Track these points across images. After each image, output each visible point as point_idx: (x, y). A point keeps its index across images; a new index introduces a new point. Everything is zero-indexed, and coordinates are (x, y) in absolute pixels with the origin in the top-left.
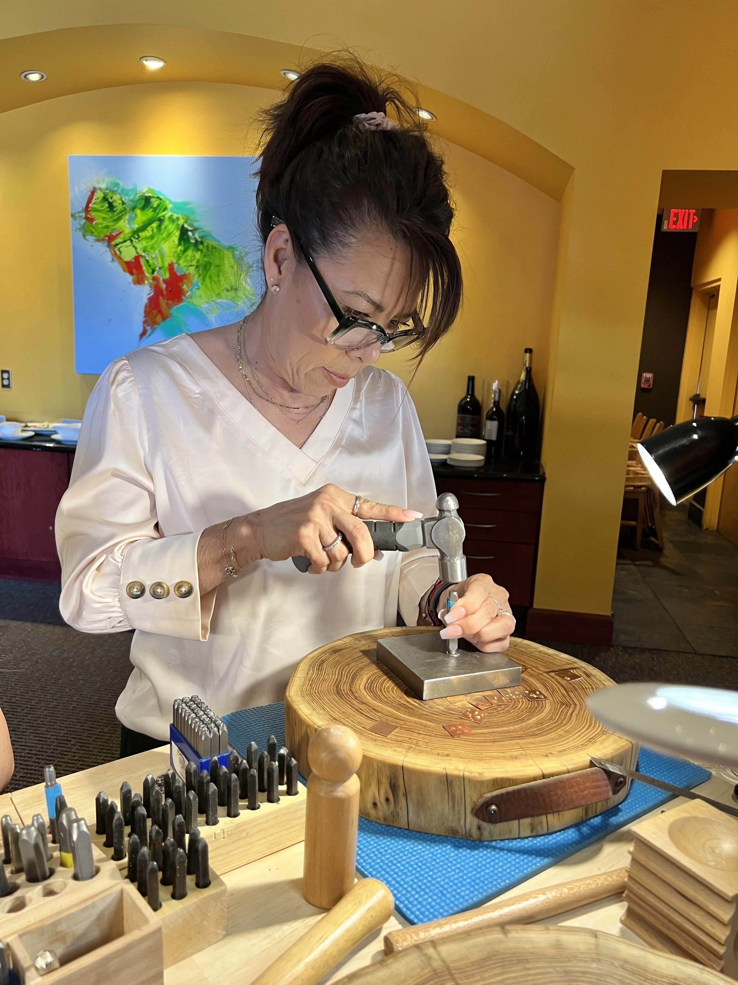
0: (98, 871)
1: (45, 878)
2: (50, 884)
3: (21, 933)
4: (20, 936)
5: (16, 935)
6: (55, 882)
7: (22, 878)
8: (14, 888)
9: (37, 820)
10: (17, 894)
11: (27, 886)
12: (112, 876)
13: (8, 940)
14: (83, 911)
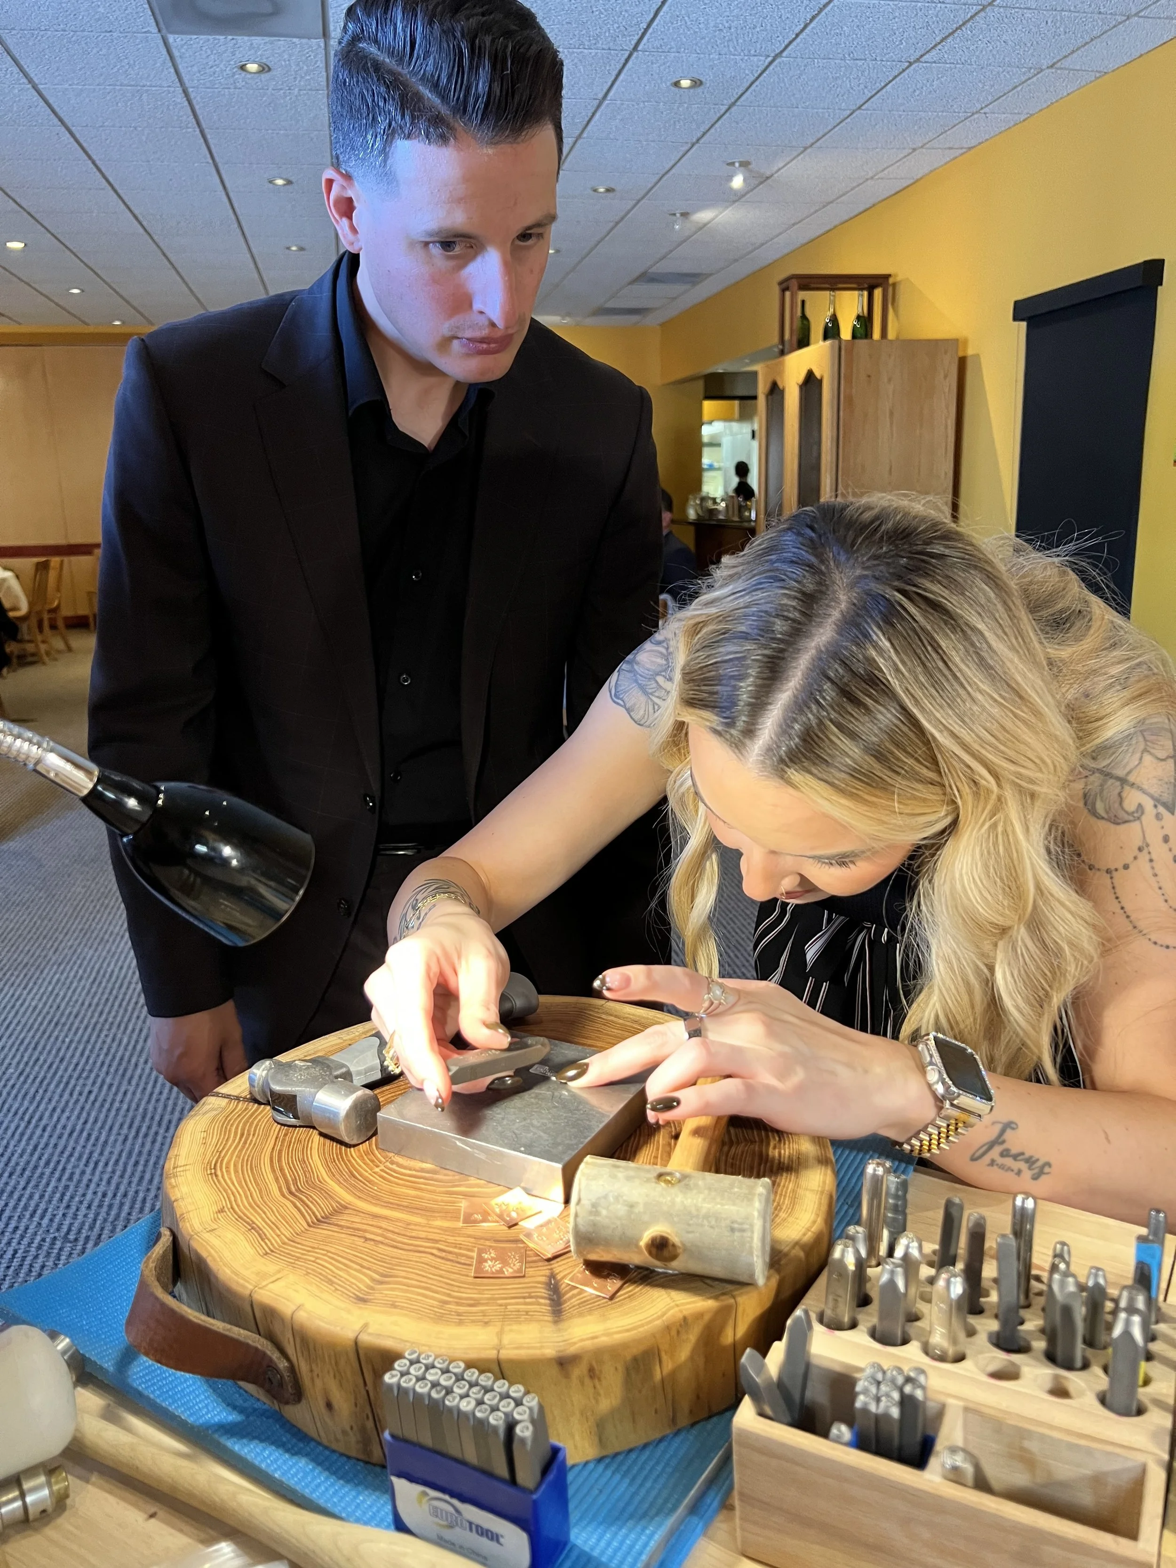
0: (1140, 1411)
1: (1069, 1366)
2: (1066, 1378)
3: (971, 1405)
4: (966, 1409)
5: (961, 1403)
6: (1074, 1380)
7: (1040, 1345)
8: (1023, 1349)
9: (1096, 1276)
10: (1016, 1358)
11: (1036, 1359)
12: (1155, 1436)
13: (950, 1401)
14: (1072, 1447)
